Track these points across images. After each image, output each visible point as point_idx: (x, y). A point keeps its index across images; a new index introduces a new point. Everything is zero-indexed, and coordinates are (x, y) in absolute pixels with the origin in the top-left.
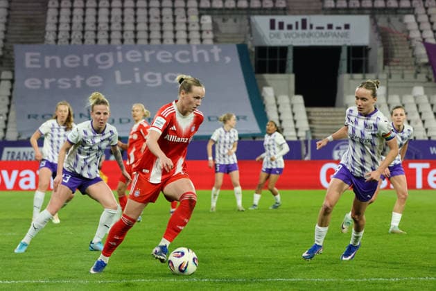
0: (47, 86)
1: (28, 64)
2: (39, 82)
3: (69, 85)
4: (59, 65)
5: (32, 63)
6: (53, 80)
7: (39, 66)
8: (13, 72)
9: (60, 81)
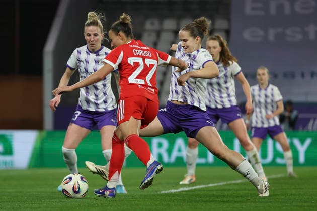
0: (271, 37)
1: (248, 10)
2: (261, 32)
3: (299, 37)
4: (287, 10)
5: (253, 9)
6: (280, 30)
7: (262, 13)
8: (229, 20)
9: (289, 32)
